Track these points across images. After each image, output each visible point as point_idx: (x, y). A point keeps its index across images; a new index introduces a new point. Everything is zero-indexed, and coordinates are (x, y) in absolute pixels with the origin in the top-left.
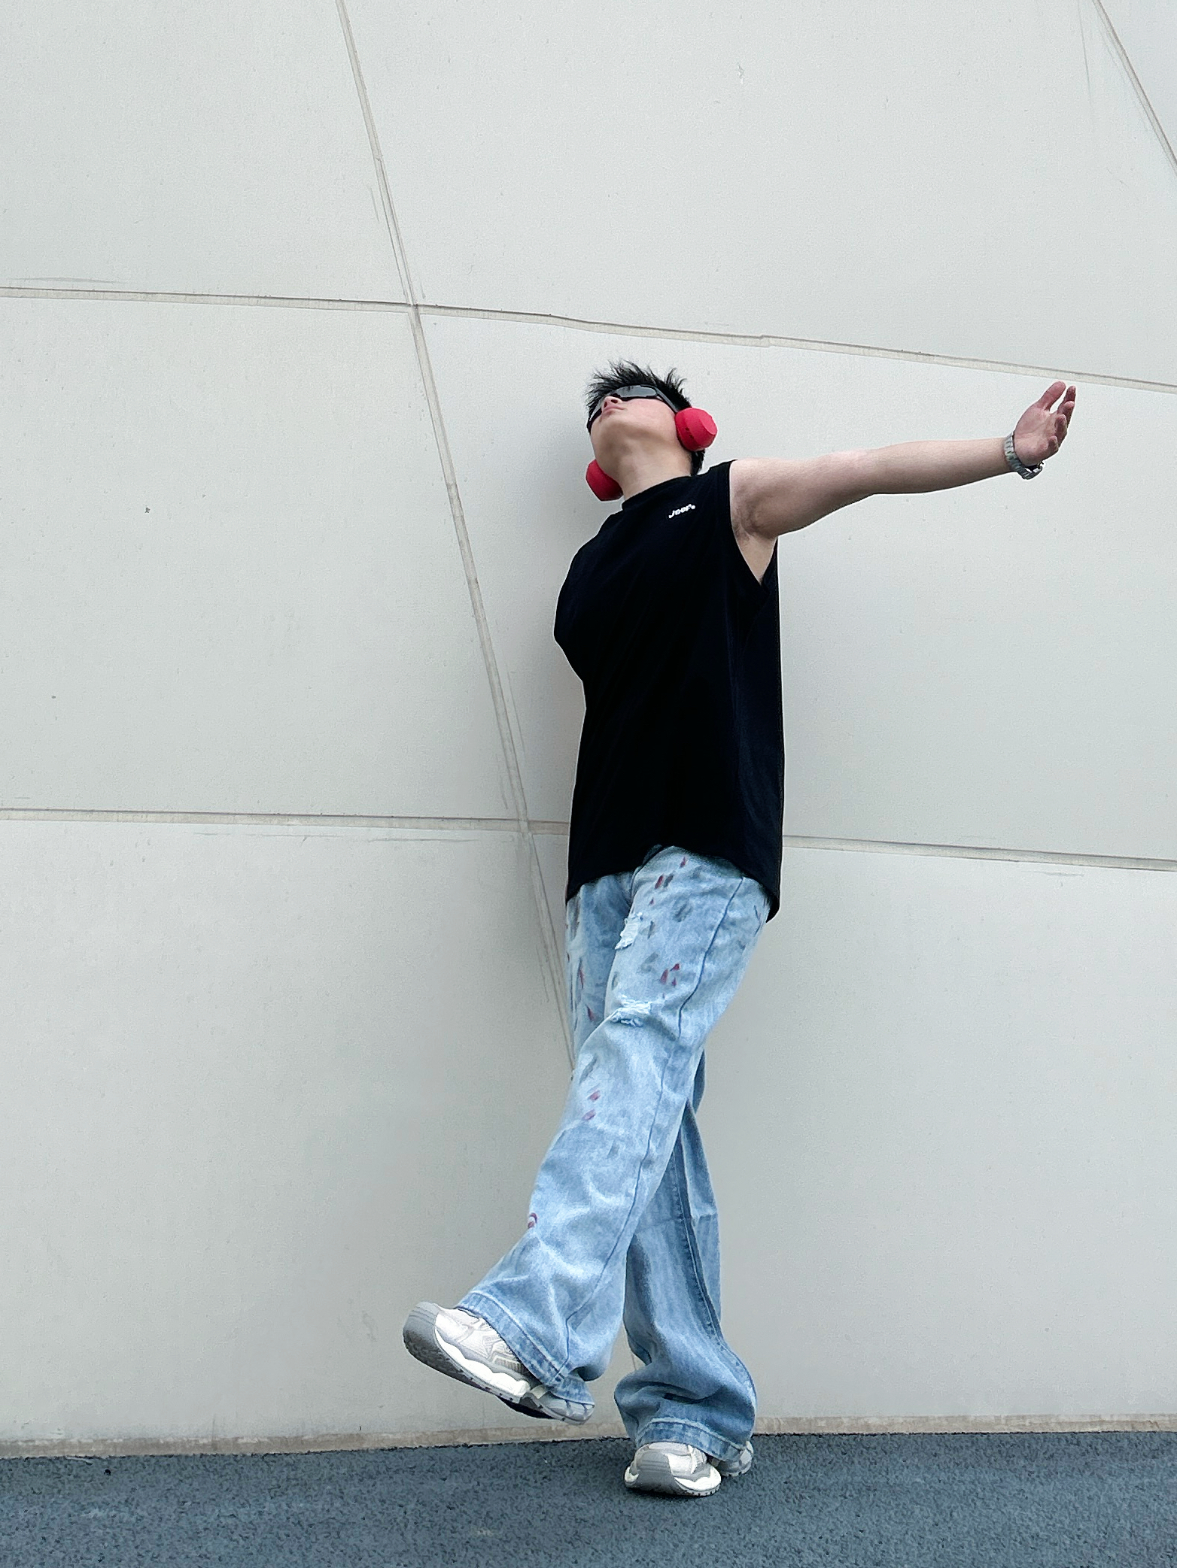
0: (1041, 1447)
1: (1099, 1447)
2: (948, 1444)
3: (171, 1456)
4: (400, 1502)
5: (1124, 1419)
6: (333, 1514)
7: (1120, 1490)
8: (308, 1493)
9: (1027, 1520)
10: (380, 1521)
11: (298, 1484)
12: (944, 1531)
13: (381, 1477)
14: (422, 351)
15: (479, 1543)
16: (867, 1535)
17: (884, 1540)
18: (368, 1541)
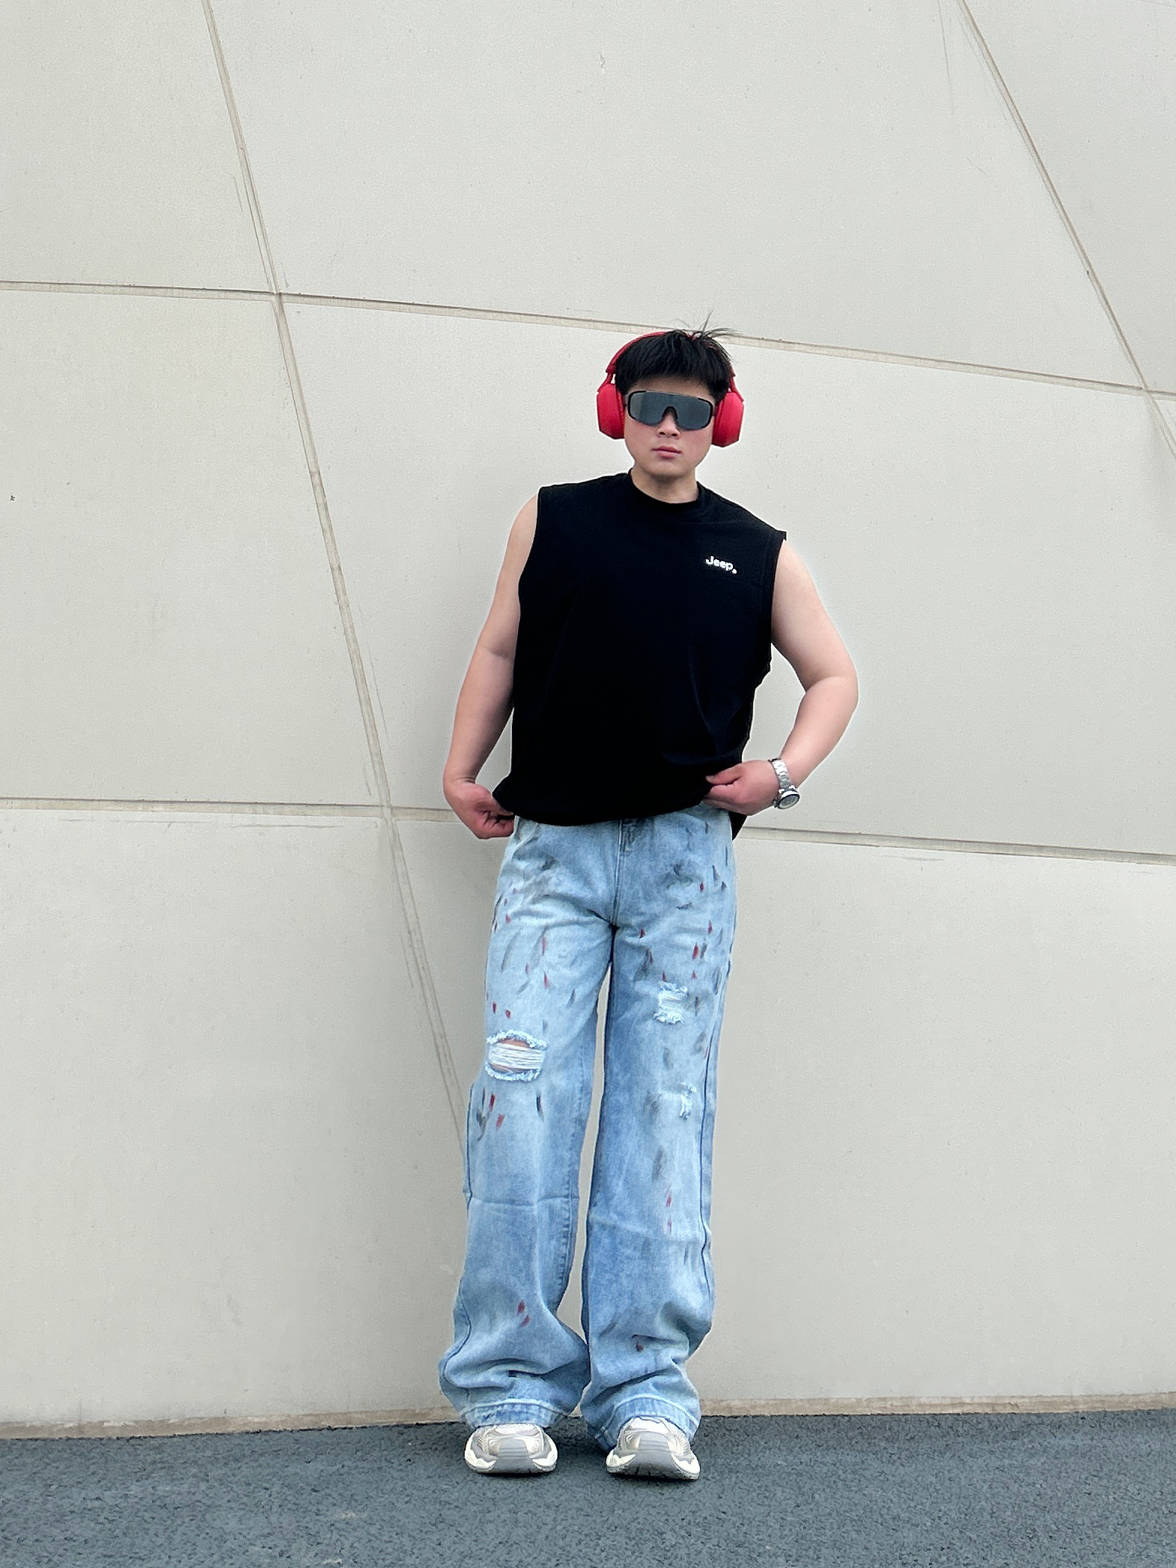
0: (903, 1428)
1: (960, 1429)
2: (810, 1426)
3: (37, 1440)
4: (267, 1485)
5: (985, 1400)
6: (198, 1497)
7: (981, 1471)
8: (174, 1477)
9: (889, 1501)
10: (246, 1504)
11: (164, 1468)
12: (805, 1513)
13: (246, 1460)
14: (285, 340)
15: (342, 1525)
16: (730, 1517)
17: (746, 1522)
18: (233, 1524)
